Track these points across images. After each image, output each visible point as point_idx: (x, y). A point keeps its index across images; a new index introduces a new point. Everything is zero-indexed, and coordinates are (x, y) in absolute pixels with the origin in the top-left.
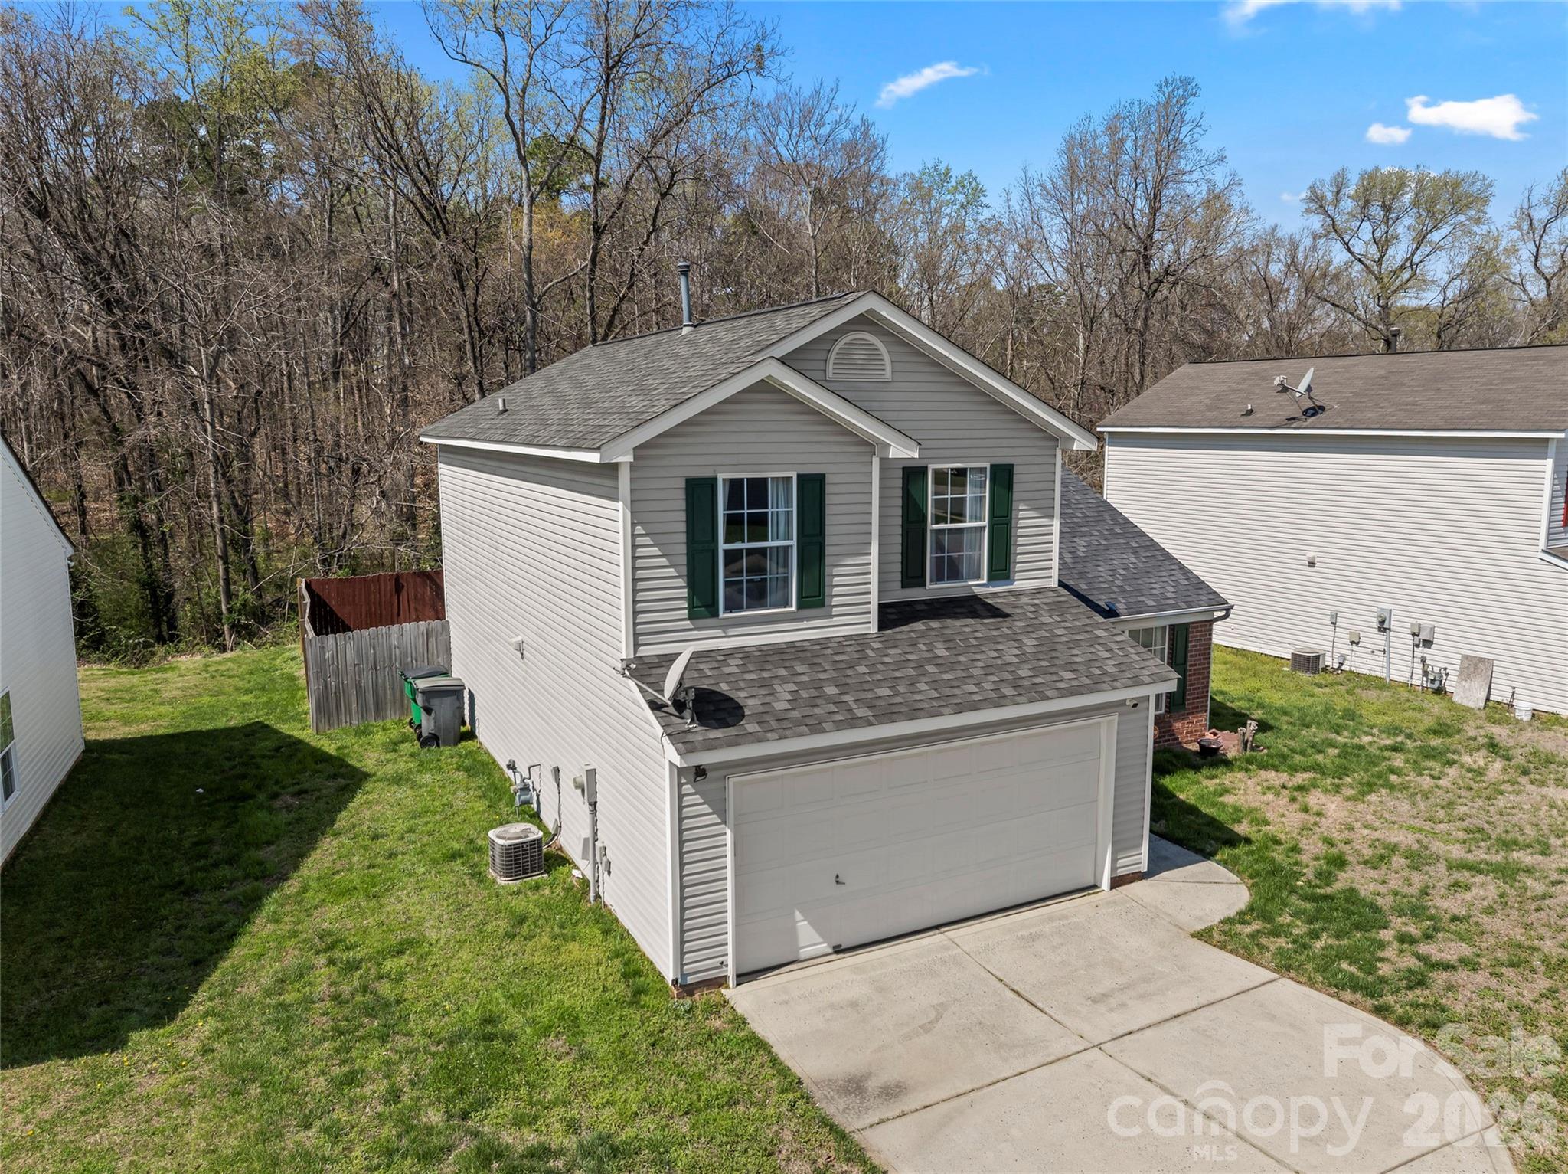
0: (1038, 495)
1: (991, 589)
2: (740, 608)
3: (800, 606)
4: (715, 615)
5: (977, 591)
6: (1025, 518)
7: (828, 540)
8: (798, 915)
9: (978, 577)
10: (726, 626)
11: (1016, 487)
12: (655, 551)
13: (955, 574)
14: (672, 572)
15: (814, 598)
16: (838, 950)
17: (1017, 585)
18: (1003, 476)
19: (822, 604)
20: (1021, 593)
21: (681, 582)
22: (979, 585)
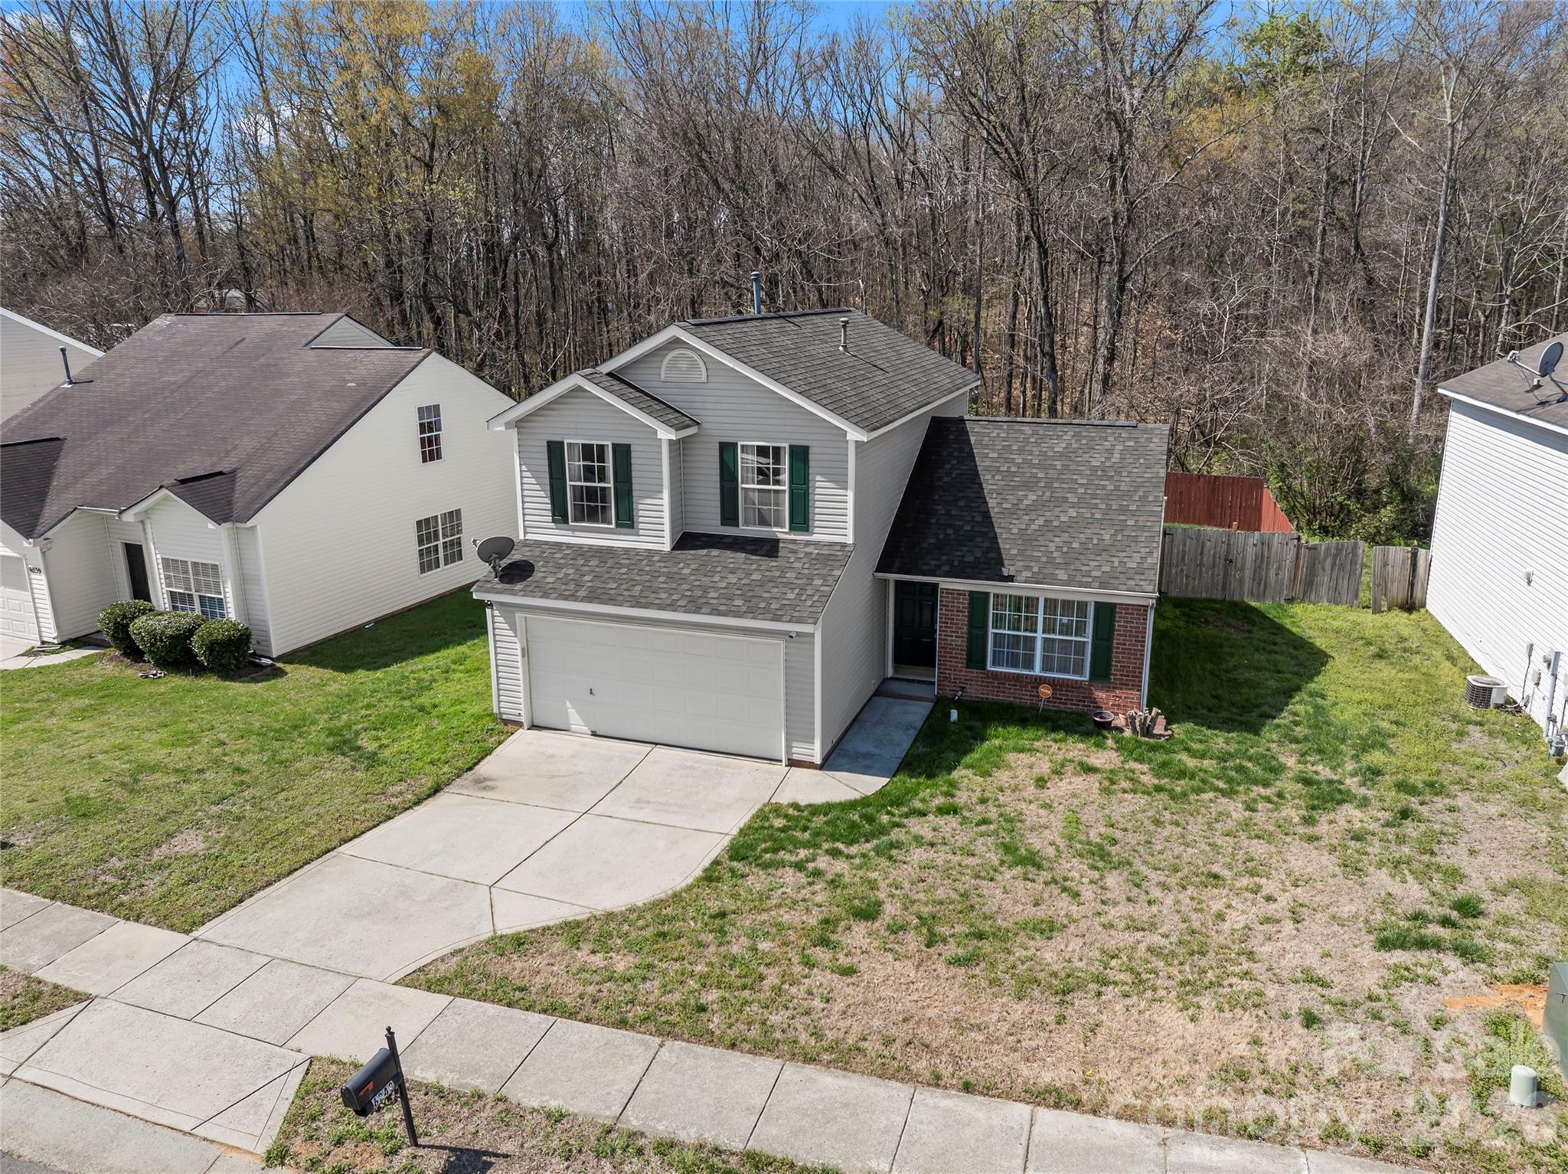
0: (833, 471)
1: (792, 537)
2: (583, 520)
3: (618, 525)
4: (566, 522)
5: (780, 536)
6: (821, 489)
7: (634, 487)
8: (568, 704)
9: (783, 526)
10: (574, 529)
11: (811, 464)
12: (533, 481)
13: (763, 521)
14: (542, 494)
15: (627, 520)
16: (594, 734)
17: (815, 537)
18: (800, 455)
19: (632, 526)
20: (816, 544)
21: (548, 500)
22: (782, 532)
